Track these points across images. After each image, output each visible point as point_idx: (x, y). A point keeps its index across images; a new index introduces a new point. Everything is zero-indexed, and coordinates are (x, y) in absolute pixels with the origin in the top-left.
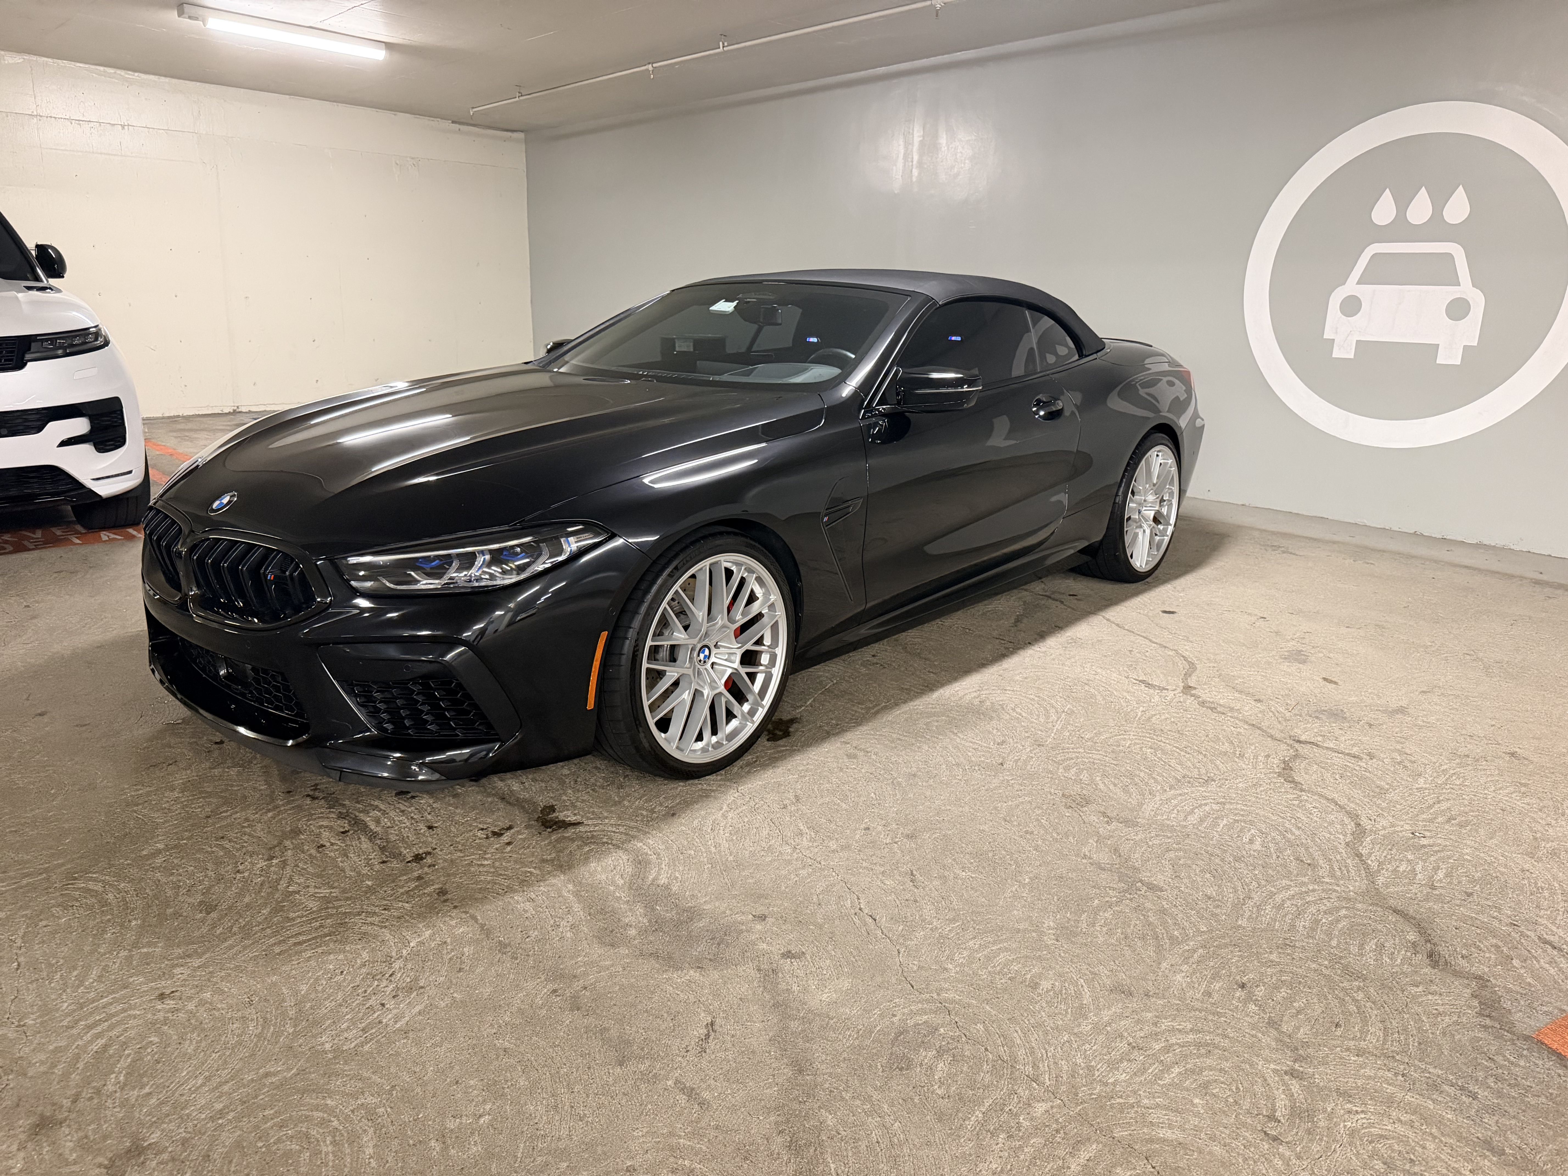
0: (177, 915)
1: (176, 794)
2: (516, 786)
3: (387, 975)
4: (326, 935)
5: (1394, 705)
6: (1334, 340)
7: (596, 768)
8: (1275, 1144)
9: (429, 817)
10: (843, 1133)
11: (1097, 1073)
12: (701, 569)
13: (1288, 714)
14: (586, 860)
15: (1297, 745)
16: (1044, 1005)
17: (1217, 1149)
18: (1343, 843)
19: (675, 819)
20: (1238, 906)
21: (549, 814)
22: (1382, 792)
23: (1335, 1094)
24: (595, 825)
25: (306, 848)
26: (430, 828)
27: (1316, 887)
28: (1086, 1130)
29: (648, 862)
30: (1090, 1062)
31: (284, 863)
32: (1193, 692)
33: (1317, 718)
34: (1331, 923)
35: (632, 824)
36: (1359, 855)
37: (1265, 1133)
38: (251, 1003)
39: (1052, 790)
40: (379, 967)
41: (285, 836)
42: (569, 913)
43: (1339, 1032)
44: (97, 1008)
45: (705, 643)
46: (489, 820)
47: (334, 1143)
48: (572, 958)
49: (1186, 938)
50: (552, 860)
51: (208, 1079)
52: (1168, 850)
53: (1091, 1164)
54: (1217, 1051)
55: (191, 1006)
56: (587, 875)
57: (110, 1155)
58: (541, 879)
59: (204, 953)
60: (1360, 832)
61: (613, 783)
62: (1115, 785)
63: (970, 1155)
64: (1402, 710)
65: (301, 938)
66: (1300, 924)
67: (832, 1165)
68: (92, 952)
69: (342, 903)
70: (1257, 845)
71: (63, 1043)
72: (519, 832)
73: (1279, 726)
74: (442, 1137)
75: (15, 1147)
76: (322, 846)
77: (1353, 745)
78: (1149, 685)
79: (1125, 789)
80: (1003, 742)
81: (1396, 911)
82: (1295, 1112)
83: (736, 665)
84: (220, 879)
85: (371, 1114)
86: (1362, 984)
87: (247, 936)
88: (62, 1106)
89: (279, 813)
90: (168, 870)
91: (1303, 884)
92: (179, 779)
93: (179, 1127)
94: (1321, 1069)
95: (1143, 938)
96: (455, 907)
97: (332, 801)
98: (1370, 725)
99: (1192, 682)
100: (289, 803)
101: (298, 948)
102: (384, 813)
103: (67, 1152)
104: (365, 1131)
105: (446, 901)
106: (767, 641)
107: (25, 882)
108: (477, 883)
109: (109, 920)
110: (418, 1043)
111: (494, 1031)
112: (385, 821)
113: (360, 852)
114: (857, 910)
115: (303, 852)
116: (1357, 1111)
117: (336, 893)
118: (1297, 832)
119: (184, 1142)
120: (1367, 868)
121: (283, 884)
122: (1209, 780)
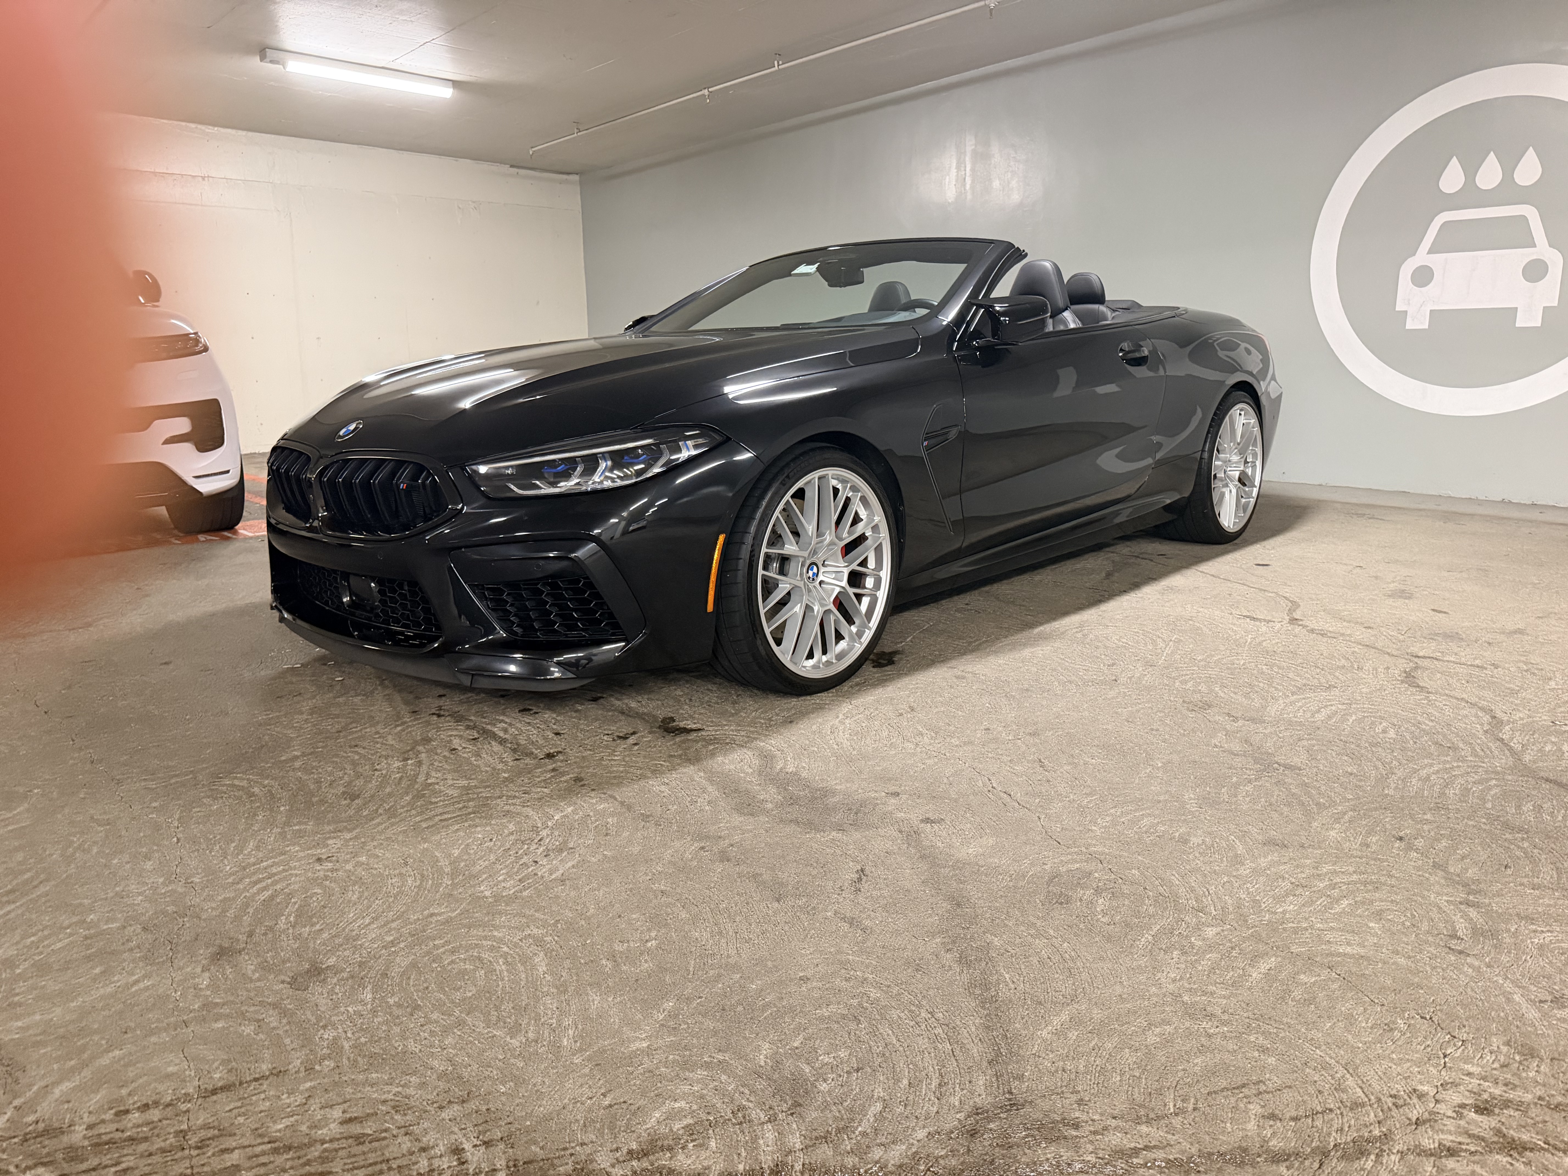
0: (322, 802)
1: (305, 717)
2: (633, 705)
3: (536, 841)
4: (470, 814)
5: (1510, 627)
6: (1406, 312)
7: (708, 690)
8: (1462, 956)
9: (555, 727)
10: (1013, 951)
11: (1263, 906)
12: (809, 482)
13: (1401, 637)
14: (713, 755)
15: (1416, 660)
16: (1197, 855)
17: (1402, 961)
18: (1481, 731)
19: (794, 725)
20: (1382, 780)
21: (669, 723)
22: (1513, 693)
23: (1516, 918)
24: (716, 731)
25: (439, 751)
26: (557, 734)
27: (1460, 764)
28: (1261, 947)
29: (773, 757)
30: (1255, 896)
31: (420, 763)
32: (1301, 623)
33: (1432, 639)
34: (1482, 791)
35: (752, 729)
36: (1502, 740)
37: (1449, 948)
38: (406, 864)
39: (1172, 699)
40: (525, 835)
41: (416, 743)
42: (704, 792)
43: (1509, 872)
44: (259, 868)
45: (814, 560)
46: (612, 728)
47: (506, 963)
48: (713, 824)
49: (1333, 803)
50: (680, 756)
51: (375, 919)
52: (1300, 740)
53: (1273, 972)
54: (1384, 887)
55: (349, 867)
56: (716, 766)
57: (292, 974)
58: (673, 769)
59: (354, 829)
60: (1497, 722)
61: (727, 700)
62: (1235, 693)
63: (1146, 967)
64: (1520, 632)
65: (446, 816)
66: (1450, 792)
67: (1007, 976)
68: (246, 830)
69: (480, 790)
70: (1392, 734)
71: (232, 895)
72: (643, 737)
73: (1394, 646)
74: (612, 957)
75: (199, 970)
76: (454, 749)
77: (1475, 659)
78: (1254, 619)
79: (1246, 695)
80: (1113, 665)
81: (1547, 780)
82: (1477, 932)
83: (844, 583)
84: (358, 776)
85: (539, 942)
86: (1525, 836)
87: (394, 816)
88: (239, 940)
89: (408, 727)
90: (307, 770)
91: (1445, 762)
92: (306, 706)
93: (354, 953)
94: (1497, 899)
95: (1289, 804)
96: (593, 790)
97: (458, 718)
98: (1489, 643)
99: (1297, 615)
100: (416, 719)
101: (445, 823)
102: (510, 724)
103: (250, 972)
104: (535, 954)
105: (583, 785)
106: (871, 564)
107: (173, 781)
108: (611, 772)
109: (259, 807)
110: (576, 888)
111: (649, 878)
112: (512, 730)
113: (492, 754)
114: (990, 788)
115: (437, 754)
116: (1542, 931)
117: (473, 783)
118: (1431, 724)
119: (361, 964)
120: (1511, 749)
121: (421, 778)
122: (1330, 687)
